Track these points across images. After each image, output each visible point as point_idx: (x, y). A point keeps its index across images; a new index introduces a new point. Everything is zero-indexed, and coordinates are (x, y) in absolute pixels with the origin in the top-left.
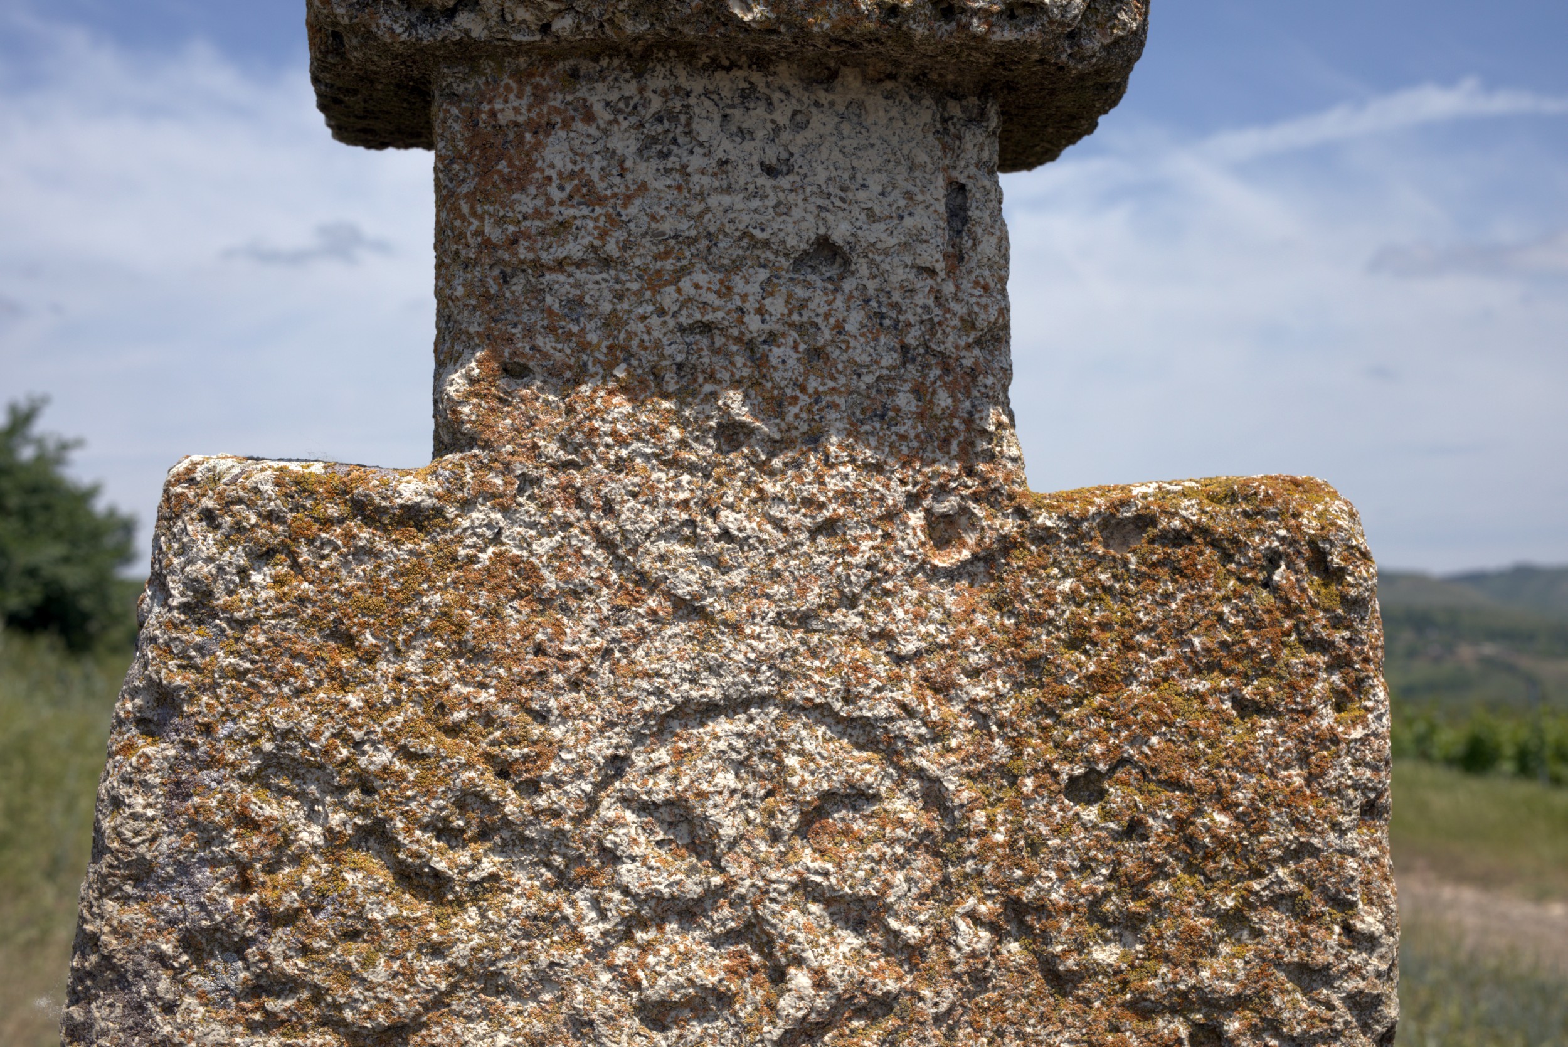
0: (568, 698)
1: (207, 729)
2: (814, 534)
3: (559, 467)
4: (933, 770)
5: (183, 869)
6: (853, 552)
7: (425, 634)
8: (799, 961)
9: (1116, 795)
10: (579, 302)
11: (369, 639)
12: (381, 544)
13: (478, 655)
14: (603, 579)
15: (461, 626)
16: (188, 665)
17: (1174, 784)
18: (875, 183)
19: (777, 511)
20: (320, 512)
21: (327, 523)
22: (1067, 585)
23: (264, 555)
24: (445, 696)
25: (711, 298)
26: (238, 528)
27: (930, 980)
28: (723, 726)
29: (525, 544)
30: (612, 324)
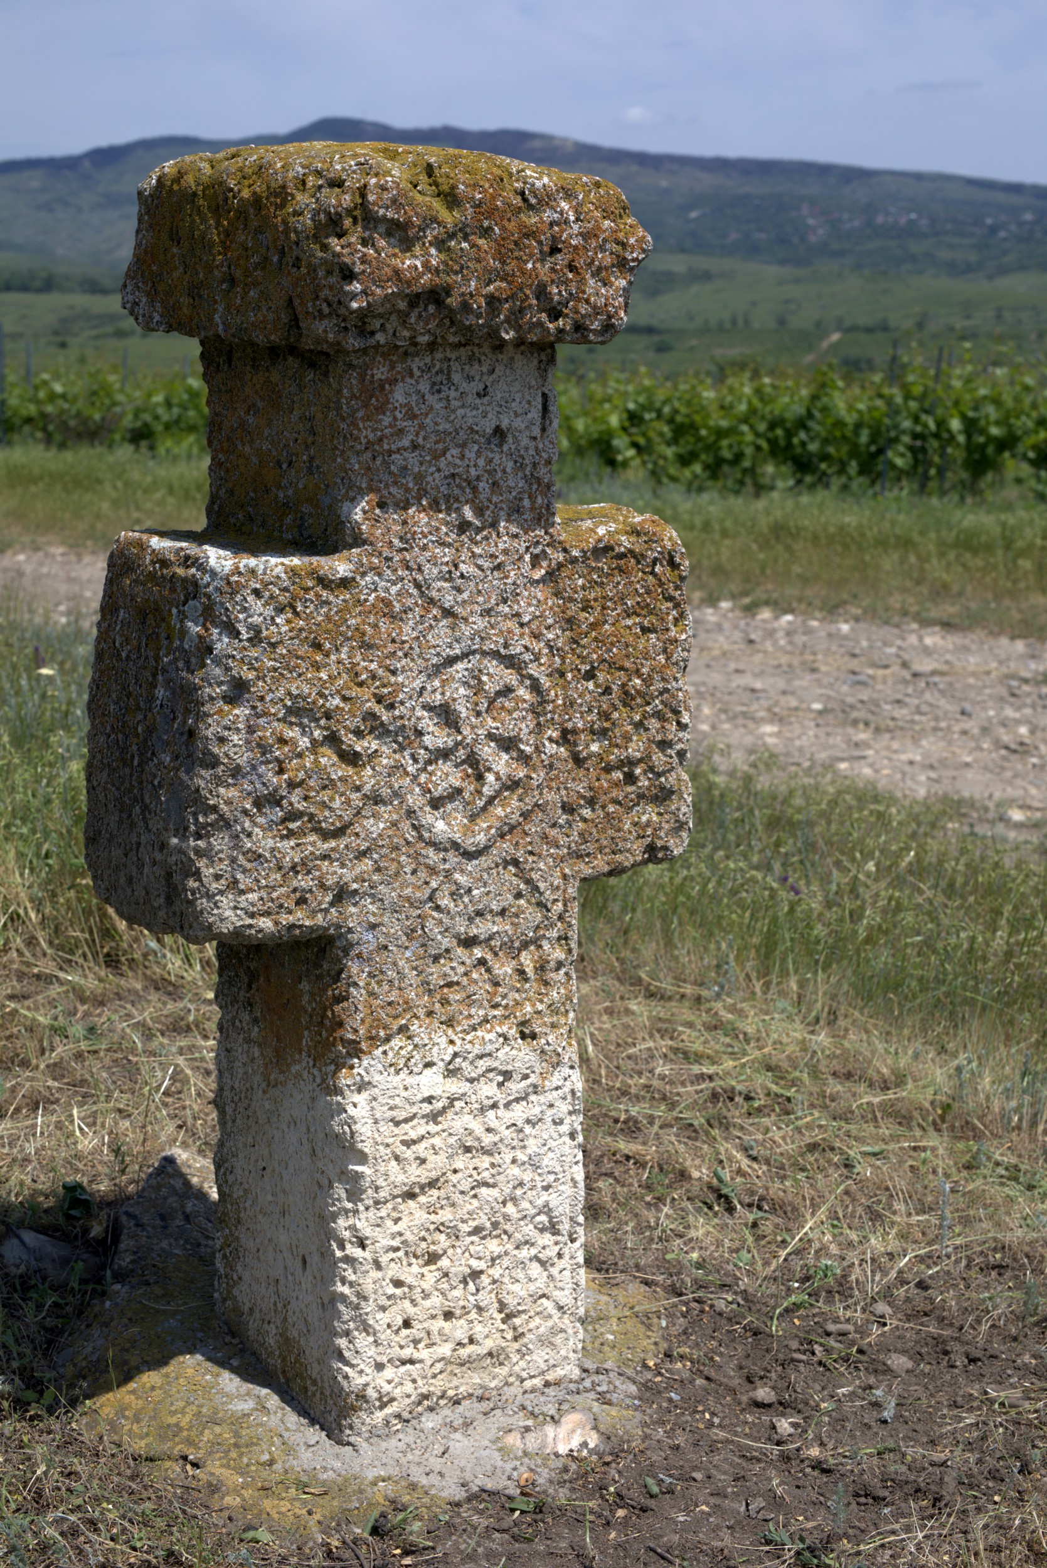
0: (404, 661)
1: (262, 699)
2: (492, 570)
3: (401, 550)
4: (536, 675)
5: (254, 768)
6: (507, 577)
7: (348, 639)
8: (489, 770)
9: (601, 676)
10: (405, 468)
11: (328, 645)
12: (331, 598)
13: (370, 646)
14: (416, 603)
15: (364, 634)
16: (252, 668)
17: (621, 668)
18: (518, 397)
19: (480, 562)
20: (304, 585)
21: (307, 590)
22: (580, 582)
23: (280, 610)
24: (358, 668)
25: (458, 461)
26: (272, 597)
27: (534, 770)
28: (460, 666)
29: (387, 590)
30: (419, 478)
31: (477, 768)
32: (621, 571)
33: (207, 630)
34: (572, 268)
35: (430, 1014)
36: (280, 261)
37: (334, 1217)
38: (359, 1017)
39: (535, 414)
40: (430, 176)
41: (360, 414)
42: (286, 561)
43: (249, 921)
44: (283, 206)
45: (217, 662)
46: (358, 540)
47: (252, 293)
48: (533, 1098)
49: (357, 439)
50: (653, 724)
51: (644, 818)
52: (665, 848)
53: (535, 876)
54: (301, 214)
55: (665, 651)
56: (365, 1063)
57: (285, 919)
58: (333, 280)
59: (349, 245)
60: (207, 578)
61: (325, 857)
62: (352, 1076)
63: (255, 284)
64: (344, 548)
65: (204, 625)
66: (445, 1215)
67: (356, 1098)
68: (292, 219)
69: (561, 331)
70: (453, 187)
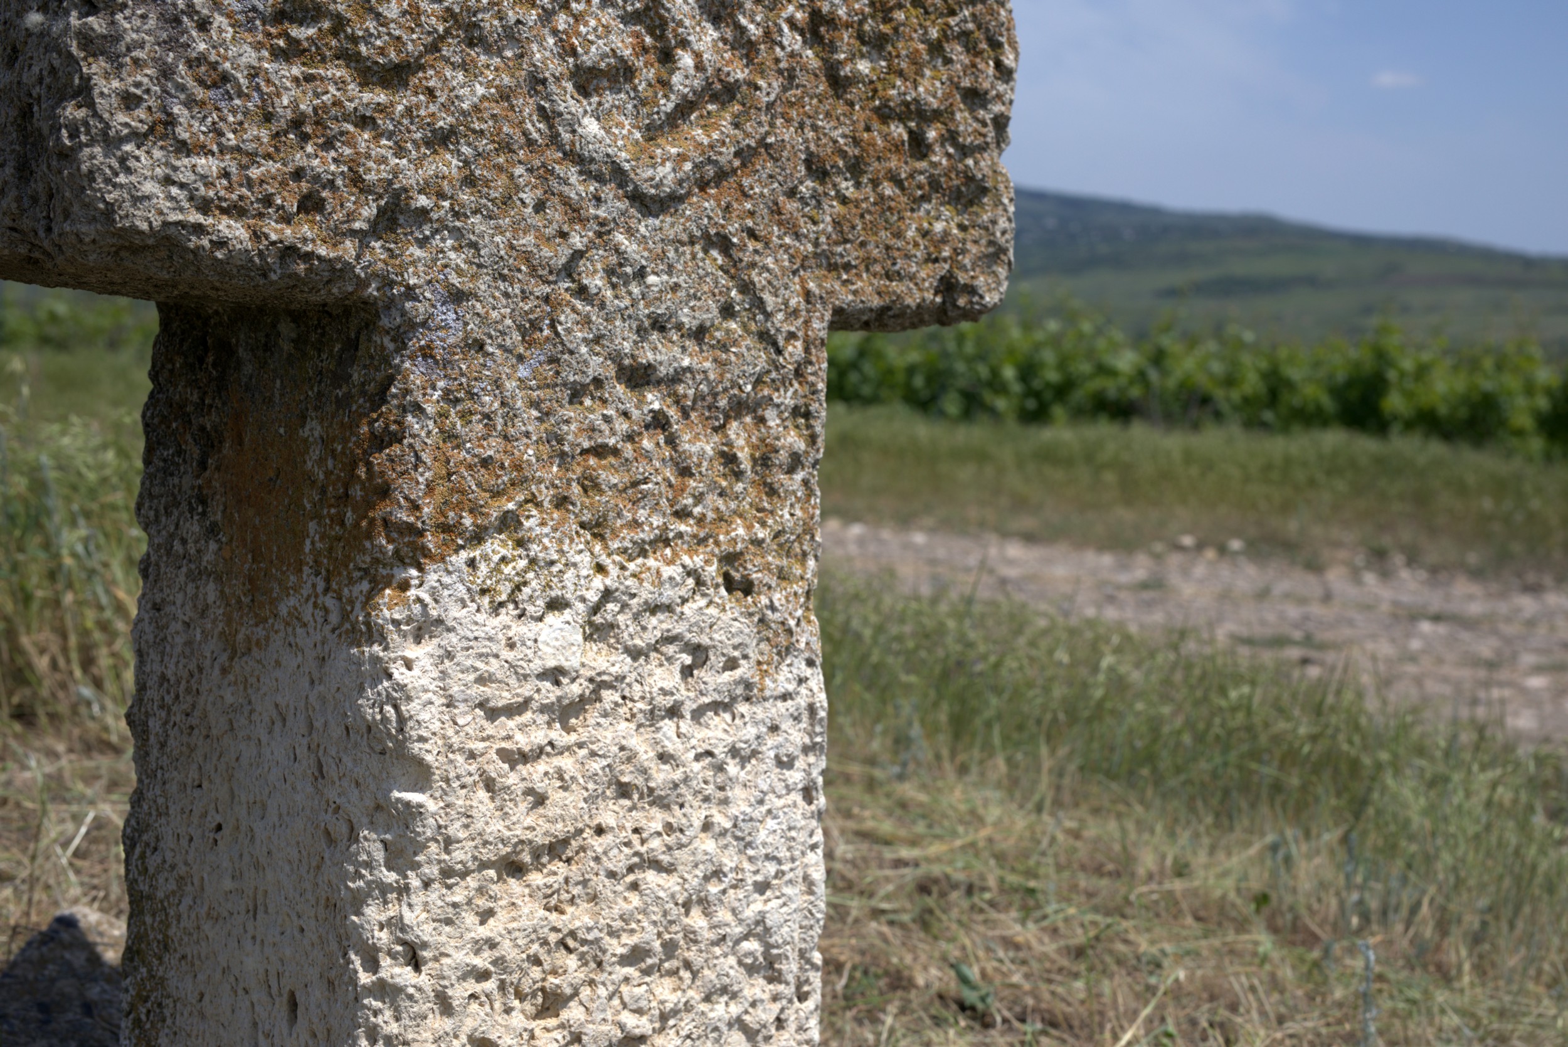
8: (684, 44)
27: (762, 73)
31: (661, 38)
35: (562, 502)
37: (358, 902)
38: (423, 477)
43: (195, 217)
48: (743, 708)
50: (956, 51)
51: (939, 227)
52: (971, 290)
53: (759, 279)
56: (432, 578)
57: (274, 230)
61: (364, 121)
62: (406, 604)
66: (578, 917)
67: (412, 651)
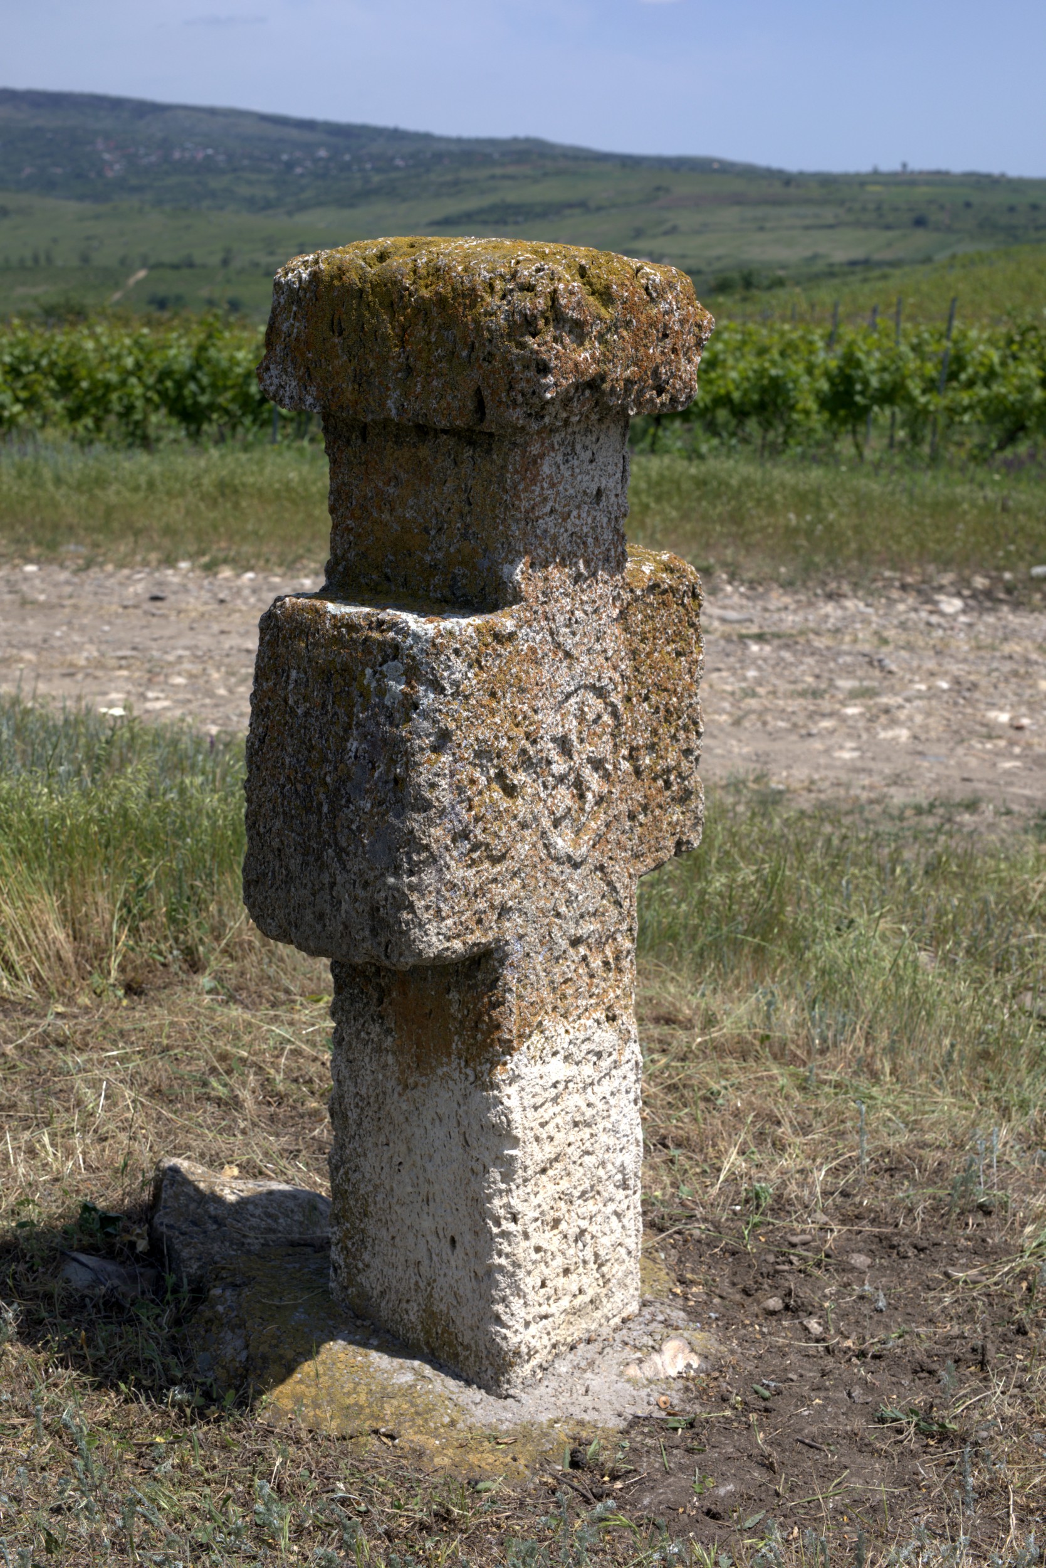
0: (542, 701)
1: (459, 746)
2: (593, 614)
3: (543, 604)
4: (615, 702)
5: (453, 808)
6: (600, 619)
7: (511, 686)
8: (588, 789)
9: (653, 698)
10: (546, 531)
11: (499, 693)
12: (502, 651)
13: (524, 691)
14: (550, 649)
15: (520, 680)
16: (453, 719)
17: (666, 690)
18: (610, 461)
19: (586, 607)
20: (485, 641)
21: (486, 645)
22: (640, 617)
23: (470, 666)
24: (517, 711)
25: (577, 521)
26: (467, 655)
27: (613, 786)
28: (572, 700)
29: (534, 640)
30: (554, 539)
31: (581, 789)
32: (664, 603)
33: (413, 688)
34: (674, 351)
35: (555, 1008)
36: (469, 356)
37: (489, 1198)
38: (513, 1018)
39: (619, 475)
40: (582, 277)
41: (521, 487)
42: (470, 620)
43: (447, 944)
44: (473, 306)
45: (425, 715)
46: (518, 598)
47: (435, 383)
48: (614, 1072)
49: (518, 509)
50: (682, 735)
51: (675, 818)
52: (688, 842)
53: (614, 878)
54: (494, 314)
55: (690, 671)
56: (515, 1059)
57: (471, 939)
58: (531, 373)
59: (546, 343)
60: (409, 641)
61: (495, 880)
62: (506, 1071)
63: (439, 375)
64: (505, 605)
65: (408, 683)
66: (564, 1185)
67: (507, 1090)
68: (483, 319)
69: (663, 404)
70: (608, 287)
